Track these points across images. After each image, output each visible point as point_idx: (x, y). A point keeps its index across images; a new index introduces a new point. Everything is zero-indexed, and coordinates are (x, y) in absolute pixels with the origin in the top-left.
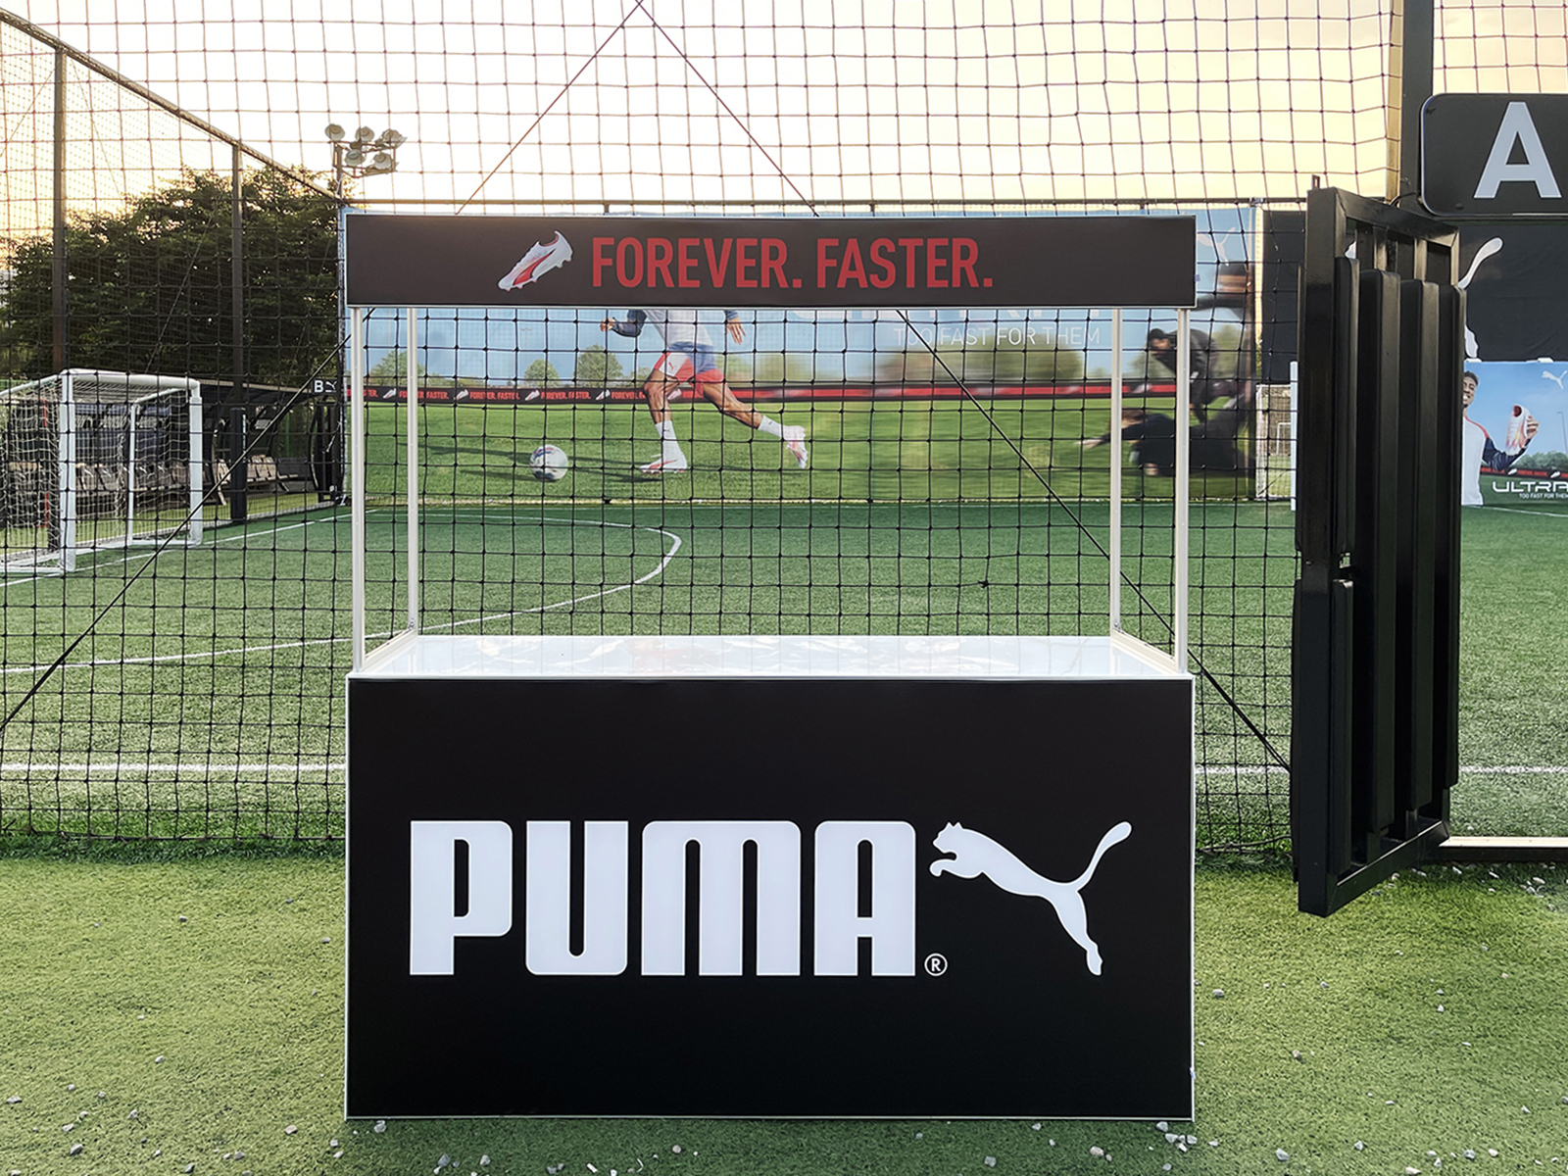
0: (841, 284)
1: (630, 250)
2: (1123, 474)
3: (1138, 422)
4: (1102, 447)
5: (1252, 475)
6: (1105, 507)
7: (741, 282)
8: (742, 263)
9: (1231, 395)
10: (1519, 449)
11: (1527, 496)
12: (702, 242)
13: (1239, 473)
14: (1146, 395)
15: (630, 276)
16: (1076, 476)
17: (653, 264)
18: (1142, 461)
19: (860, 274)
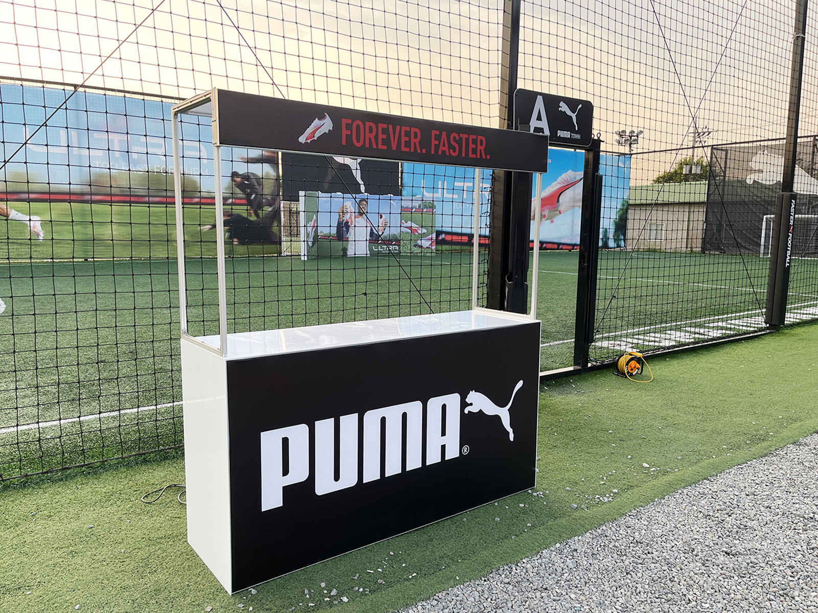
0: (440, 153)
1: (358, 126)
2: (225, 244)
3: (229, 218)
4: (212, 230)
5: (280, 244)
6: (215, 260)
7: (403, 149)
8: (404, 139)
9: (270, 205)
10: (382, 232)
11: (384, 252)
12: (388, 126)
13: (275, 243)
14: (232, 204)
15: (358, 141)
16: (198, 245)
17: (368, 135)
18: (231, 237)
19: (446, 149)
